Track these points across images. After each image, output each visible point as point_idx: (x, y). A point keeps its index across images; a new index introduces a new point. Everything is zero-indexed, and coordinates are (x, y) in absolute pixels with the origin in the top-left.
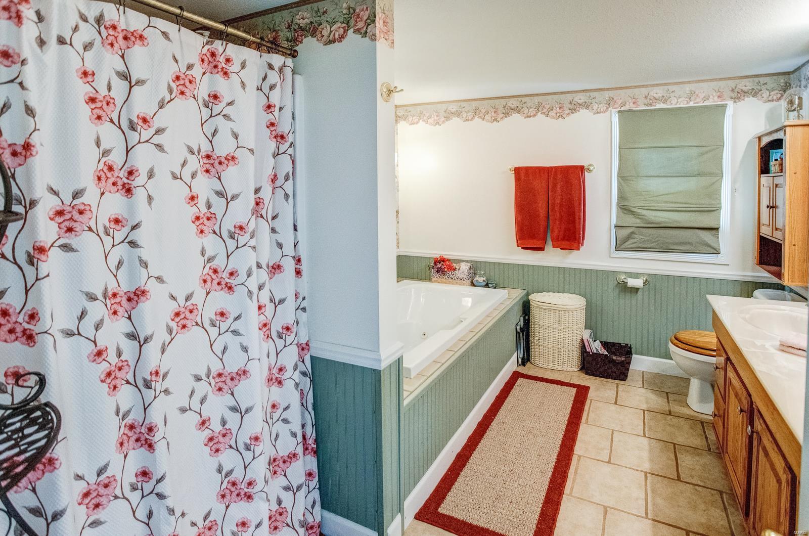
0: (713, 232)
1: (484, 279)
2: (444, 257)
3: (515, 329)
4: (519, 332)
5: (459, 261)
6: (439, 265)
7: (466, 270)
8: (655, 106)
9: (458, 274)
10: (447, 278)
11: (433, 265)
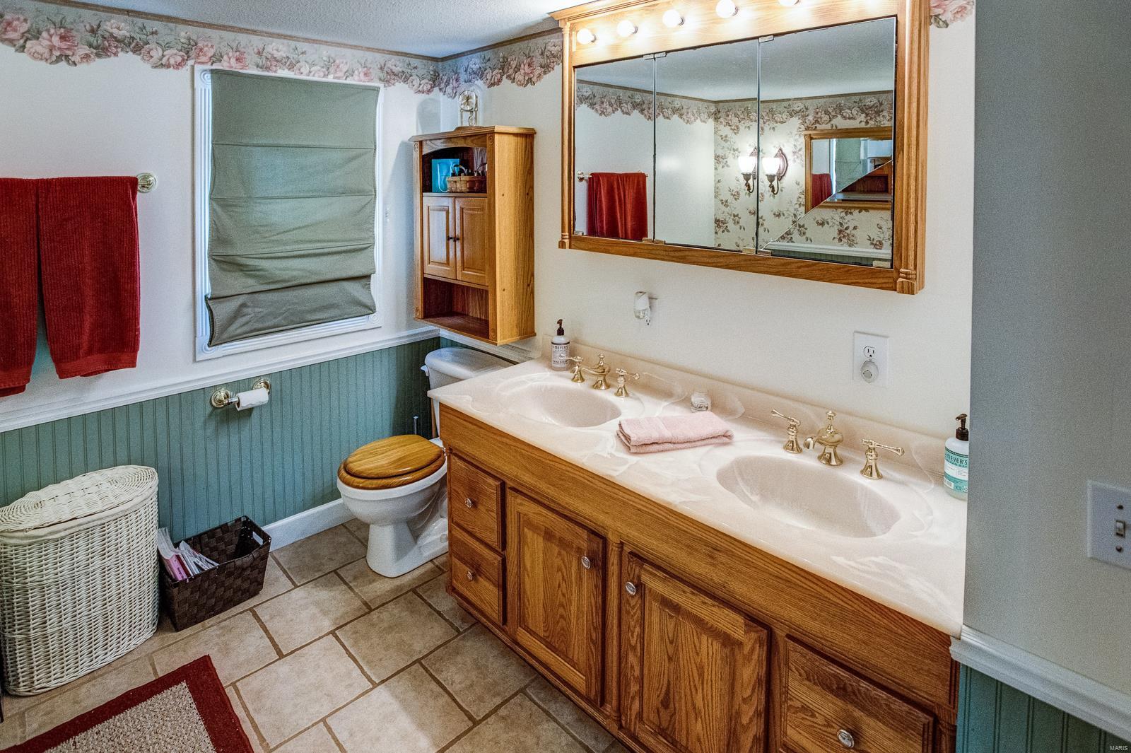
0: (364, 282)
8: (275, 72)
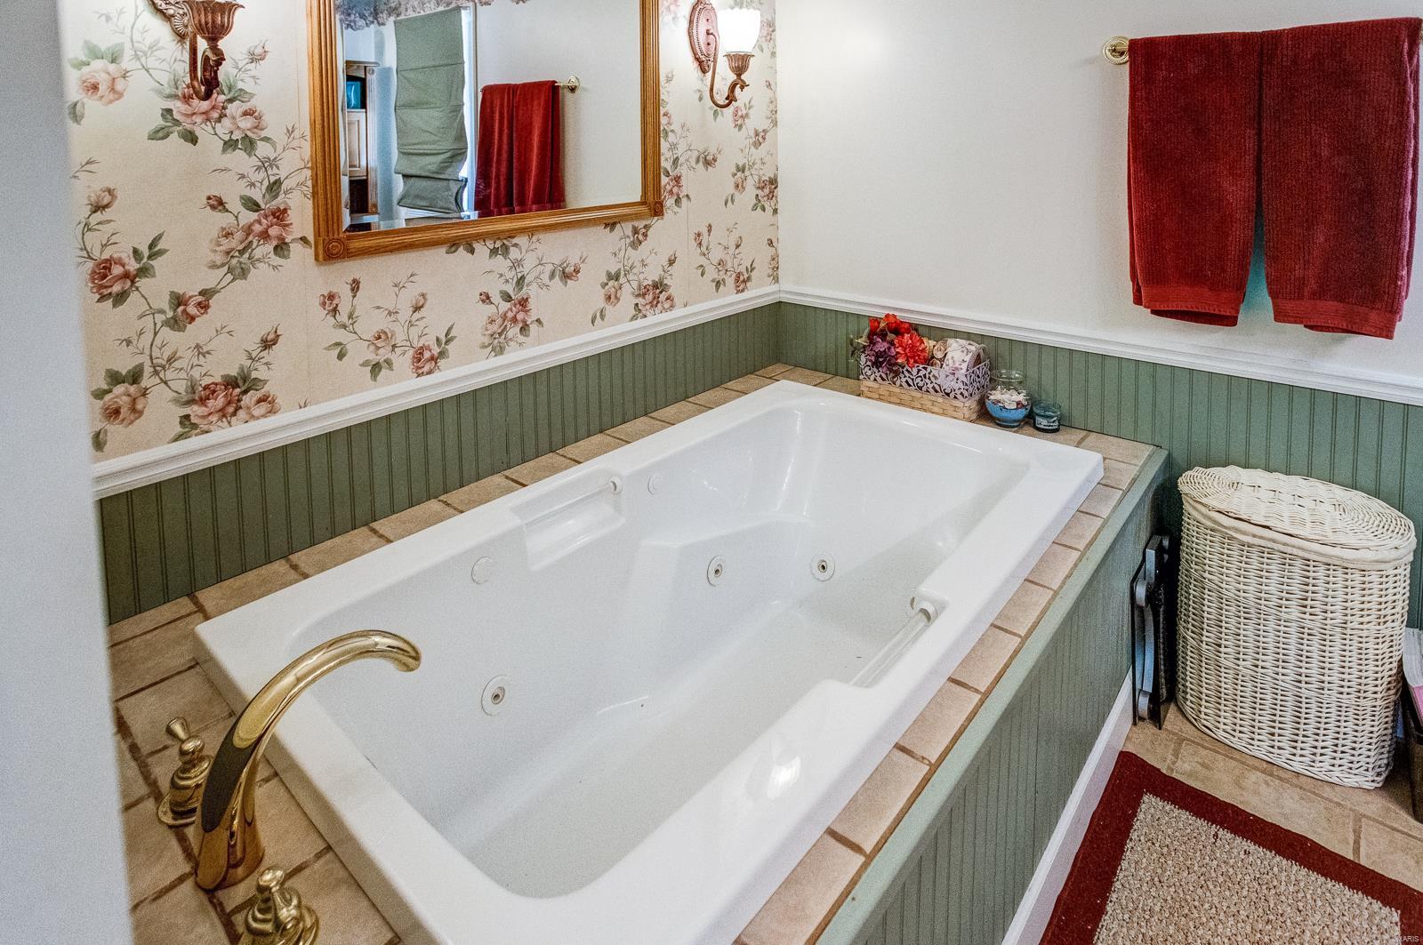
1: (1021, 398)
2: (901, 316)
3: (1127, 594)
4: (1141, 608)
5: (942, 334)
6: (881, 346)
7: (964, 366)
9: (940, 375)
10: (904, 384)
11: (863, 341)
